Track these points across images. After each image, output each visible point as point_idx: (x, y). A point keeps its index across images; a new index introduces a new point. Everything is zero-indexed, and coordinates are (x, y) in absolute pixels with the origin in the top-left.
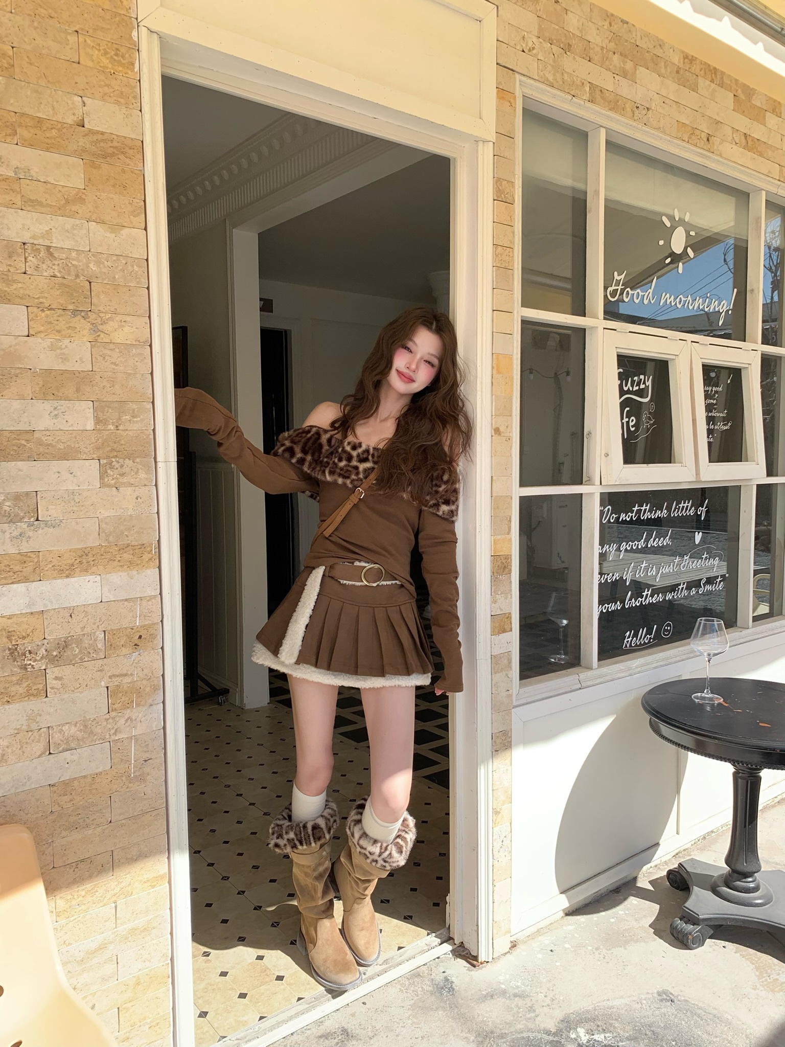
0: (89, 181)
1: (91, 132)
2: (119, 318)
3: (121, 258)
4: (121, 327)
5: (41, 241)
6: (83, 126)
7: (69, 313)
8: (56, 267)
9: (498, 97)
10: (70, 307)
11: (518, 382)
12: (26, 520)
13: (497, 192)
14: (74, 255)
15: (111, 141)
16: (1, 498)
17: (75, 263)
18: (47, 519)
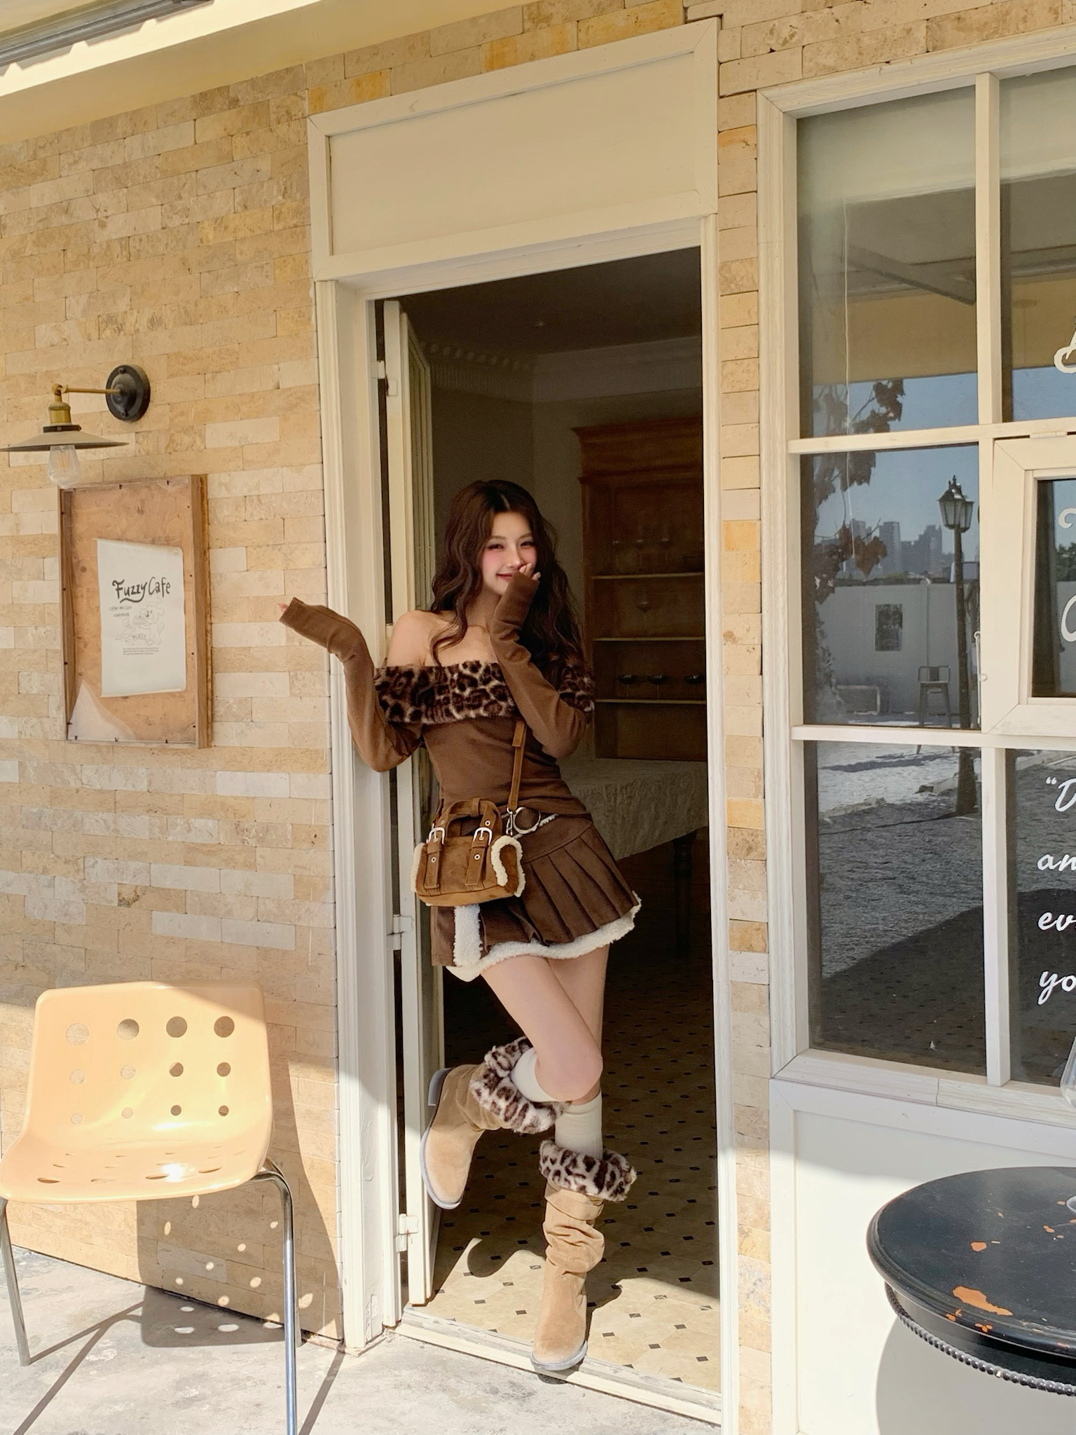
0: (282, 433)
1: (284, 391)
2: (303, 546)
3: (304, 493)
4: (303, 554)
5: (253, 493)
6: (279, 388)
7: (270, 548)
8: (262, 511)
9: (721, 144)
10: (271, 543)
11: (780, 559)
12: (245, 720)
13: (721, 284)
14: (273, 498)
15: (296, 393)
16: (231, 701)
17: (274, 505)
18: (257, 721)
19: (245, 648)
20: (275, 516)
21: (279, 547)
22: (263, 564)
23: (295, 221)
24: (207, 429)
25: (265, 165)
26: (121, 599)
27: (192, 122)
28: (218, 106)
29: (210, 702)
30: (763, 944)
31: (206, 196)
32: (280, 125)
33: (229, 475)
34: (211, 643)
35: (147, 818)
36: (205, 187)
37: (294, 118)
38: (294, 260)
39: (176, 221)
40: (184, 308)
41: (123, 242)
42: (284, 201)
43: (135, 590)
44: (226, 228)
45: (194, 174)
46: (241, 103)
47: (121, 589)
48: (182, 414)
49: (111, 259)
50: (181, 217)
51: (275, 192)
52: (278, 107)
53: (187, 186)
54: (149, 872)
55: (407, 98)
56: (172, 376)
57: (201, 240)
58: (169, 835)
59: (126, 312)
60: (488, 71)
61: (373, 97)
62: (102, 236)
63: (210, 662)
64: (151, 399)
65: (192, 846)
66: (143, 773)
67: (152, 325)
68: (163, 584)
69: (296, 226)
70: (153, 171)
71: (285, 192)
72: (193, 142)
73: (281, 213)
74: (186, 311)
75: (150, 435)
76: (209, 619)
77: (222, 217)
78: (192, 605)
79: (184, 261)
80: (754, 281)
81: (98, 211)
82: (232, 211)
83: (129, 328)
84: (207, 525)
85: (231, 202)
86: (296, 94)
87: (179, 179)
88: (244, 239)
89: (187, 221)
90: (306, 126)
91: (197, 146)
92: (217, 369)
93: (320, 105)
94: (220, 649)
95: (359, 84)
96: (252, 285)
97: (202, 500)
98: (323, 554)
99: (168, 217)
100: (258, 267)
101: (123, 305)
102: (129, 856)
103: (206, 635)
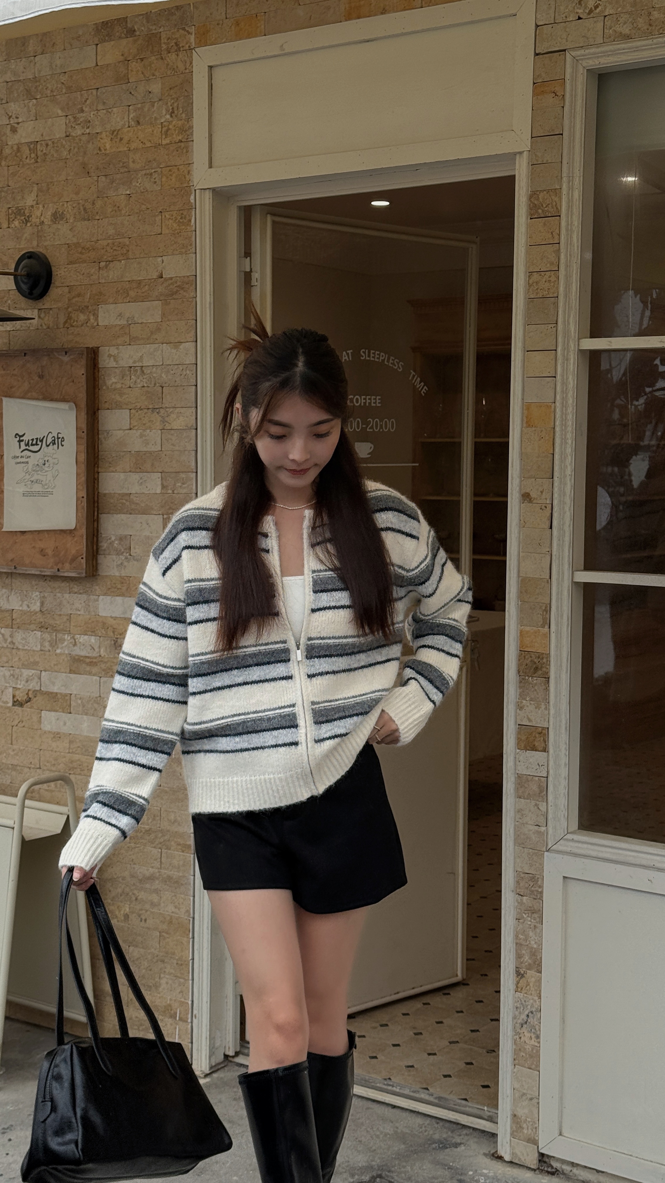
0: (163, 315)
1: (166, 280)
2: (177, 410)
3: (180, 366)
4: (178, 417)
5: (137, 364)
6: (162, 277)
7: (150, 411)
8: (144, 380)
9: (535, 94)
10: (151, 407)
11: (569, 435)
12: (125, 554)
13: (531, 209)
14: (154, 369)
15: (176, 282)
16: (113, 538)
17: (154, 375)
18: (135, 555)
19: (127, 494)
20: (155, 384)
21: (157, 410)
22: (144, 424)
23: (180, 138)
24: (100, 310)
25: (156, 87)
26: (22, 449)
27: (94, 47)
28: (117, 34)
29: (95, 538)
30: (543, 745)
31: (104, 111)
32: (169, 55)
33: (117, 348)
34: (98, 488)
35: (39, 634)
36: (104, 103)
37: (182, 49)
38: (178, 169)
39: (79, 131)
40: (83, 205)
41: (32, 146)
42: (171, 119)
43: (34, 442)
44: (121, 139)
45: (94, 92)
46: (137, 33)
47: (22, 441)
48: (79, 295)
49: (21, 160)
50: (83, 127)
51: (164, 112)
52: (169, 39)
53: (88, 102)
54: (40, 678)
55: (278, 39)
56: (71, 263)
57: (100, 149)
58: (58, 648)
59: (32, 206)
60: (346, 20)
61: (249, 36)
62: (13, 140)
63: (96, 505)
64: (53, 281)
65: (77, 657)
66: (37, 596)
67: (55, 219)
68: (58, 438)
69: (181, 141)
70: (59, 86)
71: (173, 112)
72: (94, 64)
73: (168, 129)
74: (85, 209)
75: (51, 312)
76: (96, 469)
77: (119, 130)
78: (83, 457)
79: (84, 166)
80: (557, 208)
81: (10, 117)
82: (127, 126)
83: (34, 220)
84: (97, 390)
85: (126, 119)
86: (184, 29)
87: (81, 95)
88: (136, 150)
89: (88, 131)
90: (192, 57)
91: (97, 67)
92: (110, 259)
93: (204, 39)
94: (105, 495)
95: (238, 24)
96: (142, 188)
97: (94, 369)
98: (194, 417)
99: (72, 127)
100: (148, 174)
101: (30, 201)
102: (23, 664)
103: (94, 482)
